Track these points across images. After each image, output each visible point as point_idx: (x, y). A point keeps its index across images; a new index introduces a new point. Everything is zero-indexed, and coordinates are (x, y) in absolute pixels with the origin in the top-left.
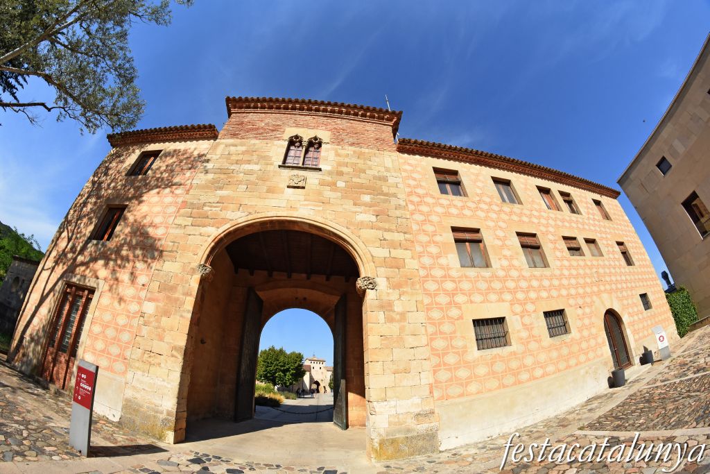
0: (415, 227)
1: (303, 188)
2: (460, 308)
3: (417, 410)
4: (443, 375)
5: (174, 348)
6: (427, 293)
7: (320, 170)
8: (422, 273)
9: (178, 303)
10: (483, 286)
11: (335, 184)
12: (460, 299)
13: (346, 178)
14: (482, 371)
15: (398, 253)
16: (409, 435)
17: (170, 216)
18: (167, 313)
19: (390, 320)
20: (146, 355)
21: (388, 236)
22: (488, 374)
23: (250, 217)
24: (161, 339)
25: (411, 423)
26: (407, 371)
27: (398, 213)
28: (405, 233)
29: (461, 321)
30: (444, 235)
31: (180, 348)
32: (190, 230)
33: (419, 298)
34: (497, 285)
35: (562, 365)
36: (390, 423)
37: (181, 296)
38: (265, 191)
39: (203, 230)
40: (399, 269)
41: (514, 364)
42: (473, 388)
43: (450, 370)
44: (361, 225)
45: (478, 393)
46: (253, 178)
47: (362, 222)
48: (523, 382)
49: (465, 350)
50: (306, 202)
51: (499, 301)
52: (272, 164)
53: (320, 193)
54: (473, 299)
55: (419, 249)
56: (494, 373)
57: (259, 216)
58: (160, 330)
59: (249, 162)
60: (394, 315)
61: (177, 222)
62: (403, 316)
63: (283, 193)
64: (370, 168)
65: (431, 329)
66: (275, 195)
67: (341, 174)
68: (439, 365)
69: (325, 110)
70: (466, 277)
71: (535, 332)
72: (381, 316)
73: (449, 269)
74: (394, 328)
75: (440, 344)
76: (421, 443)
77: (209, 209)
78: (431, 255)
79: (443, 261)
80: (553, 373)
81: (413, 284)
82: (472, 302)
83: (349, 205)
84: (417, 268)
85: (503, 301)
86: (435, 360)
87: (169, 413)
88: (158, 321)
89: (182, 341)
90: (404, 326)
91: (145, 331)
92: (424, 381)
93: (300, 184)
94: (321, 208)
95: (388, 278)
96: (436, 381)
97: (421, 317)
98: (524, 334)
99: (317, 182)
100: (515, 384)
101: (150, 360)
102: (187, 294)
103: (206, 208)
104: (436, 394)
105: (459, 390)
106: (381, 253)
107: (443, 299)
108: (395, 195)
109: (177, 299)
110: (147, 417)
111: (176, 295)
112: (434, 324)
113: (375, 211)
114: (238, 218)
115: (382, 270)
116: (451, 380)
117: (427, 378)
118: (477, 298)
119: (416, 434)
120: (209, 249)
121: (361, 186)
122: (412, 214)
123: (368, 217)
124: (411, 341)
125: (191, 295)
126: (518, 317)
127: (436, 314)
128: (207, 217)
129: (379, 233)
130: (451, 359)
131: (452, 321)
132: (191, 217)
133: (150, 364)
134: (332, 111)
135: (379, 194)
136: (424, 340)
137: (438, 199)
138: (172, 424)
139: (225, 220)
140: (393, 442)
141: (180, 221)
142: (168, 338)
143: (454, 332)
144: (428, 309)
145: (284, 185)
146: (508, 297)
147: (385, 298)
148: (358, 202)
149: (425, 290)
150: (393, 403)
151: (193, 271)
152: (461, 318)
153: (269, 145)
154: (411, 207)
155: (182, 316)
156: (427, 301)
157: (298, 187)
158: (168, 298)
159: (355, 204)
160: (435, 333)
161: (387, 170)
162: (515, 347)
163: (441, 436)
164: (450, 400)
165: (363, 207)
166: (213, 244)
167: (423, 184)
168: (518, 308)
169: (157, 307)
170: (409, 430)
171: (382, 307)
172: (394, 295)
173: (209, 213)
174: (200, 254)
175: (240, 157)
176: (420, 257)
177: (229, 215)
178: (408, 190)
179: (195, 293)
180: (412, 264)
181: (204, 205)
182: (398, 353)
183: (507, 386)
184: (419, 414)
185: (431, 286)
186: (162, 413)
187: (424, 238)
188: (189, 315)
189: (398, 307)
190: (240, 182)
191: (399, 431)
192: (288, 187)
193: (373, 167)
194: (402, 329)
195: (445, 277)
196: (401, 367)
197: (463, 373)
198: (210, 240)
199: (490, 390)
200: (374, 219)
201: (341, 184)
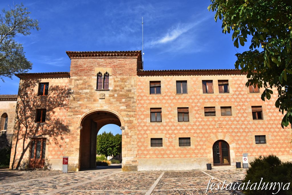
0: (138, 109)
1: (104, 99)
2: (147, 135)
3: (133, 160)
4: (140, 152)
5: (77, 149)
6: (139, 130)
7: (109, 90)
8: (138, 124)
9: (75, 138)
10: (156, 128)
11: (114, 96)
12: (148, 132)
13: (117, 92)
14: (151, 152)
15: (131, 119)
16: (130, 166)
17: (65, 112)
18: (73, 141)
19: (127, 138)
20: (69, 152)
21: (129, 113)
22: (153, 153)
23: (90, 111)
24: (73, 147)
25: (131, 163)
26: (131, 150)
27: (133, 105)
28: (134, 112)
29: (147, 138)
30: (147, 111)
31: (78, 148)
32: (73, 116)
33: (136, 132)
34: (162, 128)
35: (182, 156)
36: (126, 162)
37: (76, 136)
38: (93, 101)
39: (77, 116)
40: (131, 123)
41: (162, 152)
42: (148, 156)
43: (142, 151)
44: (122, 110)
45: (149, 158)
46: (88, 96)
47: (122, 109)
48: (165, 158)
49: (147, 146)
50: (106, 104)
51: (161, 133)
52: (93, 89)
53: (109, 100)
54: (152, 132)
55: (138, 117)
56: (155, 153)
57: (93, 110)
58: (72, 145)
59: (85, 89)
60: (129, 136)
61: (68, 114)
62: (131, 136)
63: (98, 101)
64: (126, 86)
65: (138, 140)
66: (96, 102)
67: (116, 91)
68: (139, 149)
69: (109, 55)
70: (151, 125)
71: (173, 144)
72: (125, 137)
73: (146, 123)
74: (128, 140)
75: (140, 144)
76: (133, 168)
77: (77, 109)
78: (141, 119)
79: (145, 121)
80: (178, 157)
81: (134, 128)
82: (151, 133)
83: (118, 104)
84: (136, 123)
85: (163, 133)
86: (138, 148)
87: (77, 164)
88: (71, 143)
89: (78, 147)
90: (131, 139)
91: (67, 146)
92: (135, 153)
93: (103, 98)
94: (110, 106)
95: (128, 126)
96: (138, 154)
97: (136, 137)
98: (168, 144)
99: (108, 95)
100: (162, 158)
101: (70, 153)
102: (77, 135)
103: (76, 109)
104: (138, 157)
105: (144, 156)
106: (126, 119)
107: (143, 132)
108: (133, 98)
109: (75, 137)
110: (71, 167)
111: (74, 136)
112: (139, 139)
113: (126, 105)
114: (87, 111)
115: (126, 124)
116: (142, 153)
117: (136, 152)
118: (154, 132)
119: (132, 166)
120: (81, 122)
121: (122, 95)
122: (138, 104)
123: (123, 107)
124: (132, 143)
125: (78, 135)
126: (167, 139)
127: (140, 136)
128: (77, 112)
129: (126, 113)
130: (143, 148)
131: (144, 138)
132: (72, 112)
133: (70, 154)
134: (112, 55)
135: (128, 98)
136: (136, 143)
137: (148, 97)
138: (78, 167)
139: (83, 113)
140: (127, 167)
141: (69, 114)
142: (74, 147)
143: (145, 141)
144: (138, 135)
145: (98, 98)
146: (165, 132)
147: (127, 132)
148: (121, 102)
149: (138, 129)
150: (127, 158)
151: (78, 129)
152: (147, 137)
153: (90, 79)
154: (138, 102)
155: (77, 141)
156: (138, 133)
157: (103, 99)
158: (72, 137)
159: (120, 103)
160: (139, 141)
161: (132, 86)
162: (164, 147)
163: (138, 167)
164: (141, 159)
165: (122, 104)
166: (81, 120)
167: (144, 91)
168: (168, 136)
169: (70, 140)
170: (130, 165)
171: (126, 134)
172: (129, 131)
173: (78, 110)
174: (79, 123)
175: (82, 86)
176: (138, 119)
177: (84, 110)
178: (138, 94)
179: (79, 134)
180: (135, 122)
181: (75, 107)
182: (129, 146)
183: (159, 158)
184: (133, 161)
185: (140, 128)
186: (75, 165)
187: (140, 113)
188: (79, 140)
189: (130, 134)
190: (85, 98)
191: (128, 165)
192: (100, 99)
193: (127, 86)
194: (130, 140)
195: (144, 125)
196: (129, 149)
197: (145, 152)
198: (80, 119)
199: (153, 158)
200: (125, 108)
201: (116, 95)
